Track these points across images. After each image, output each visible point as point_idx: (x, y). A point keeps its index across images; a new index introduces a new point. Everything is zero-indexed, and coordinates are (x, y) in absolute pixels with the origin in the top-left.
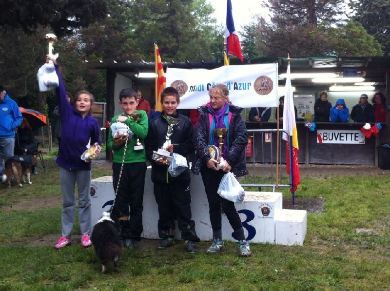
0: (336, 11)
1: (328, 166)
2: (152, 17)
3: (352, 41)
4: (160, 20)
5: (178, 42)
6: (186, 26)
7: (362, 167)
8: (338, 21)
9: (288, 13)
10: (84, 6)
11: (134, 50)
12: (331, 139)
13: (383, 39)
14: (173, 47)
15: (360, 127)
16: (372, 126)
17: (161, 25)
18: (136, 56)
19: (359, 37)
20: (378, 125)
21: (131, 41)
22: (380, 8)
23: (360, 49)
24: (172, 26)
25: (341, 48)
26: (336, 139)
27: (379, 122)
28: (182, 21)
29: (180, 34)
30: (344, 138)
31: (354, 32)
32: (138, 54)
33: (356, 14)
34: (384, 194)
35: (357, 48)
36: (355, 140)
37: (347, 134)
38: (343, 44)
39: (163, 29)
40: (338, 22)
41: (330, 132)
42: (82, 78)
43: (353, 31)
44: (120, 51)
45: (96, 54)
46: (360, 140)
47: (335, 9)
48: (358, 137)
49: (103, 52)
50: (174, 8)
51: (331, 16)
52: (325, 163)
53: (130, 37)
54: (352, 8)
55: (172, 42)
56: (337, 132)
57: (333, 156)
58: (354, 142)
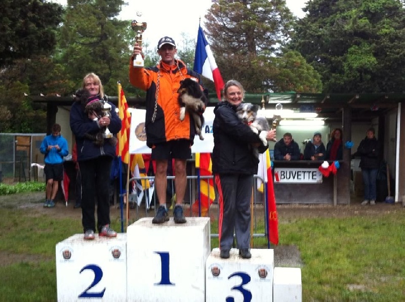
0: (275, 40)
1: (286, 207)
2: (82, 41)
3: (293, 71)
4: (91, 44)
5: (110, 68)
6: (119, 52)
7: (321, 206)
8: (277, 50)
9: (228, 41)
10: (28, 37)
11: (63, 76)
12: (288, 177)
13: (319, 68)
14: (105, 74)
15: (318, 165)
16: (330, 164)
17: (91, 50)
18: (66, 83)
19: (299, 67)
20: (336, 163)
21: (59, 66)
22: (315, 36)
23: (300, 80)
24: (103, 51)
25: (283, 78)
26: (294, 178)
27: (336, 160)
28: (114, 47)
29: (113, 60)
30: (302, 177)
31: (294, 62)
32: (67, 81)
33: (291, 42)
34: (356, 240)
35: (298, 79)
36: (313, 178)
37: (304, 172)
38: (285, 74)
39: (94, 54)
40: (277, 52)
41: (288, 170)
42: (6, 108)
43: (294, 60)
44: (47, 78)
45: (20, 81)
46: (318, 179)
47: (273, 37)
48: (315, 175)
49: (28, 78)
50: (105, 32)
51: (270, 45)
52: (283, 203)
53: (57, 62)
54: (286, 36)
55: (104, 68)
56: (294, 170)
57: (290, 195)
58: (311, 181)
